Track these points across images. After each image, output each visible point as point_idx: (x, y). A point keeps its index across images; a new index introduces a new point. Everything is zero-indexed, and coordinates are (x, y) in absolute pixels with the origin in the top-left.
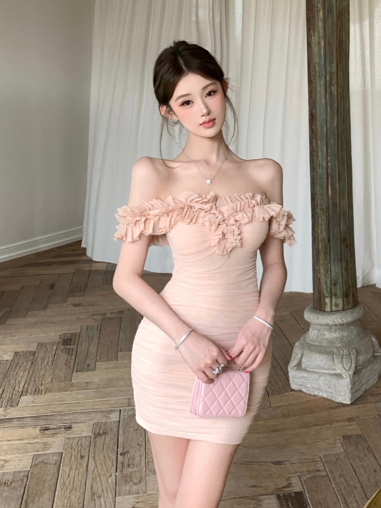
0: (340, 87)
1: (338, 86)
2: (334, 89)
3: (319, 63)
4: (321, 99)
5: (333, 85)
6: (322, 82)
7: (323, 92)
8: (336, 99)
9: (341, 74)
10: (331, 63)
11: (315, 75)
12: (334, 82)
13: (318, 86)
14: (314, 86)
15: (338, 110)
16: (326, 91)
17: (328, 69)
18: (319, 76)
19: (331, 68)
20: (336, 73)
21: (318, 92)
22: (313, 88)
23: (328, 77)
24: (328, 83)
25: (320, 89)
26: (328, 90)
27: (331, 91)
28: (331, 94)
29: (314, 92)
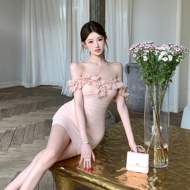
0: (101, 12)
1: (100, 12)
2: (99, 13)
3: (93, 3)
4: (94, 17)
5: (98, 11)
6: (94, 10)
7: (94, 14)
8: (99, 16)
9: (101, 7)
10: (98, 3)
11: (92, 8)
12: (99, 10)
13: (93, 12)
14: (91, 12)
15: (100, 21)
16: (95, 13)
17: (97, 5)
18: (93, 8)
19: (98, 5)
20: (99, 7)
21: (93, 14)
22: (91, 13)
23: (96, 8)
24: (96, 10)
25: (93, 13)
26: (96, 13)
27: (97, 13)
28: (97, 15)
29: (91, 14)
